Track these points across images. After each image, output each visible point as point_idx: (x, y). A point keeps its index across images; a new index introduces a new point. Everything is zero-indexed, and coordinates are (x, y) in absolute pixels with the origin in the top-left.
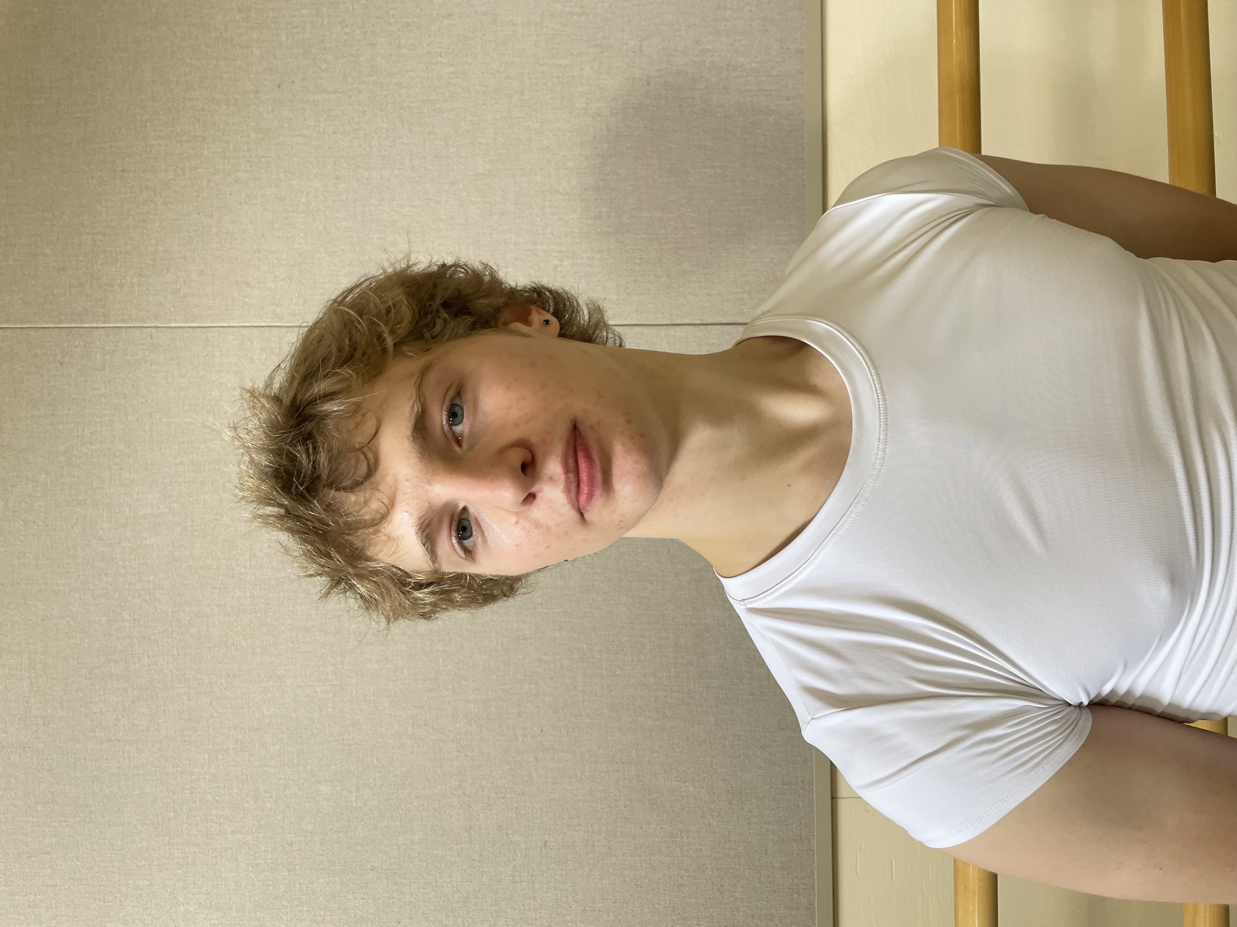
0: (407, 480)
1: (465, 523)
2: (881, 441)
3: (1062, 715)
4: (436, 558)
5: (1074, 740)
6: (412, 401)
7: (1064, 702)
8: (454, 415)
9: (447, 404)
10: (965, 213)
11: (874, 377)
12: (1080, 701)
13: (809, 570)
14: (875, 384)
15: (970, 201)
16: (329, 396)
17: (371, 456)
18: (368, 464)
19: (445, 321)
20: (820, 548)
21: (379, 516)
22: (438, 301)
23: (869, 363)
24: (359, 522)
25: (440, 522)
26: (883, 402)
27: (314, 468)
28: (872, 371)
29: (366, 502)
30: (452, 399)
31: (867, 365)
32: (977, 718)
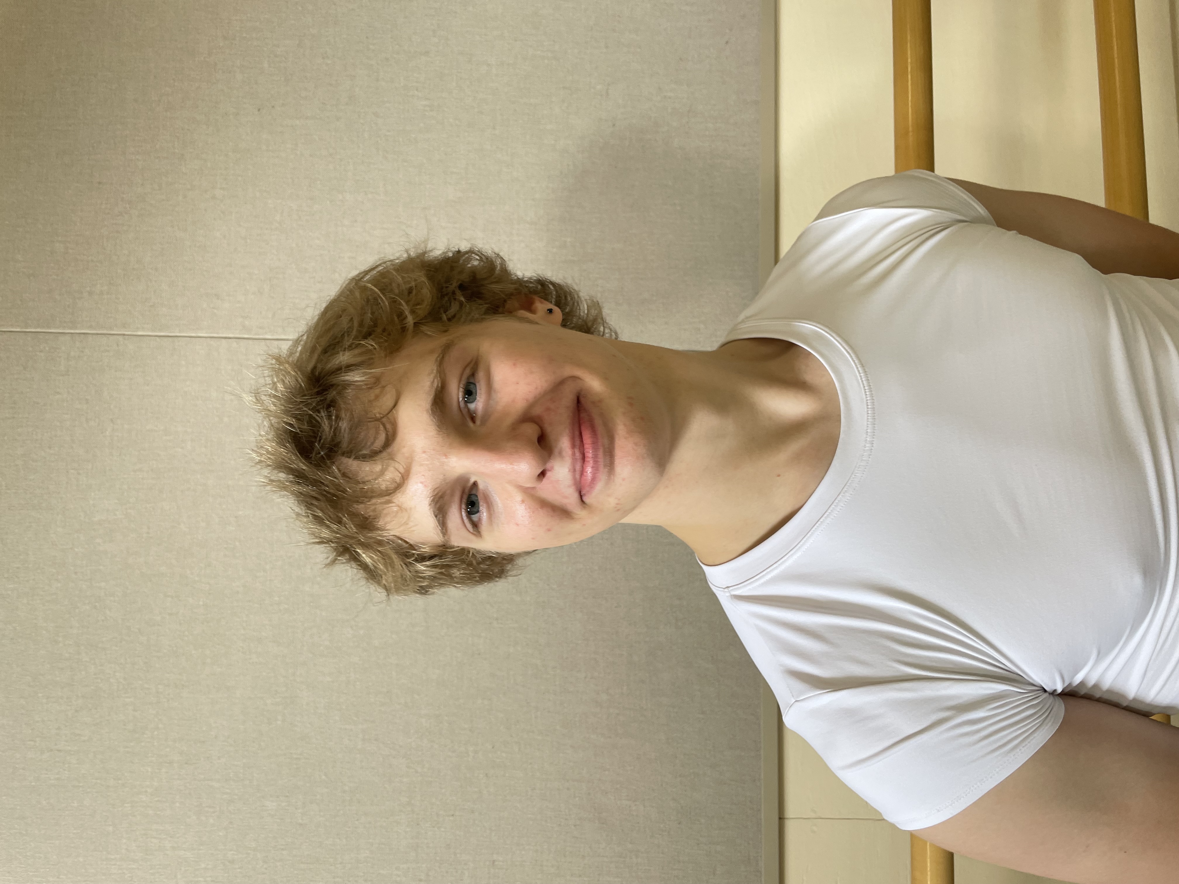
0: (424, 452)
1: (473, 498)
2: (869, 434)
3: (1041, 700)
4: (446, 530)
5: (1050, 724)
6: (432, 376)
7: (1042, 689)
8: (469, 393)
9: (464, 382)
10: (943, 227)
11: (862, 375)
12: (1055, 688)
13: (795, 557)
14: (862, 381)
15: (947, 216)
16: (349, 368)
17: (388, 426)
18: (387, 434)
19: (461, 304)
20: (808, 535)
21: (393, 486)
22: (455, 284)
23: (856, 362)
24: (372, 491)
25: (452, 495)
26: (870, 398)
27: (335, 434)
28: (860, 369)
29: (382, 473)
30: (468, 378)
31: (855, 363)
32: (961, 701)
